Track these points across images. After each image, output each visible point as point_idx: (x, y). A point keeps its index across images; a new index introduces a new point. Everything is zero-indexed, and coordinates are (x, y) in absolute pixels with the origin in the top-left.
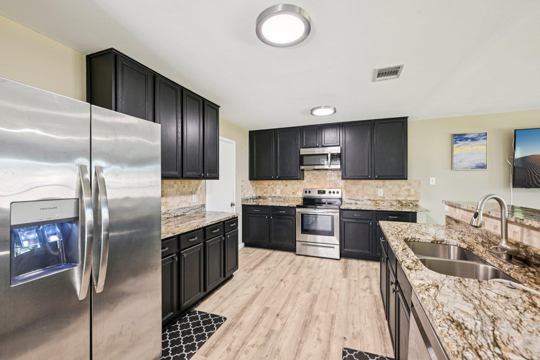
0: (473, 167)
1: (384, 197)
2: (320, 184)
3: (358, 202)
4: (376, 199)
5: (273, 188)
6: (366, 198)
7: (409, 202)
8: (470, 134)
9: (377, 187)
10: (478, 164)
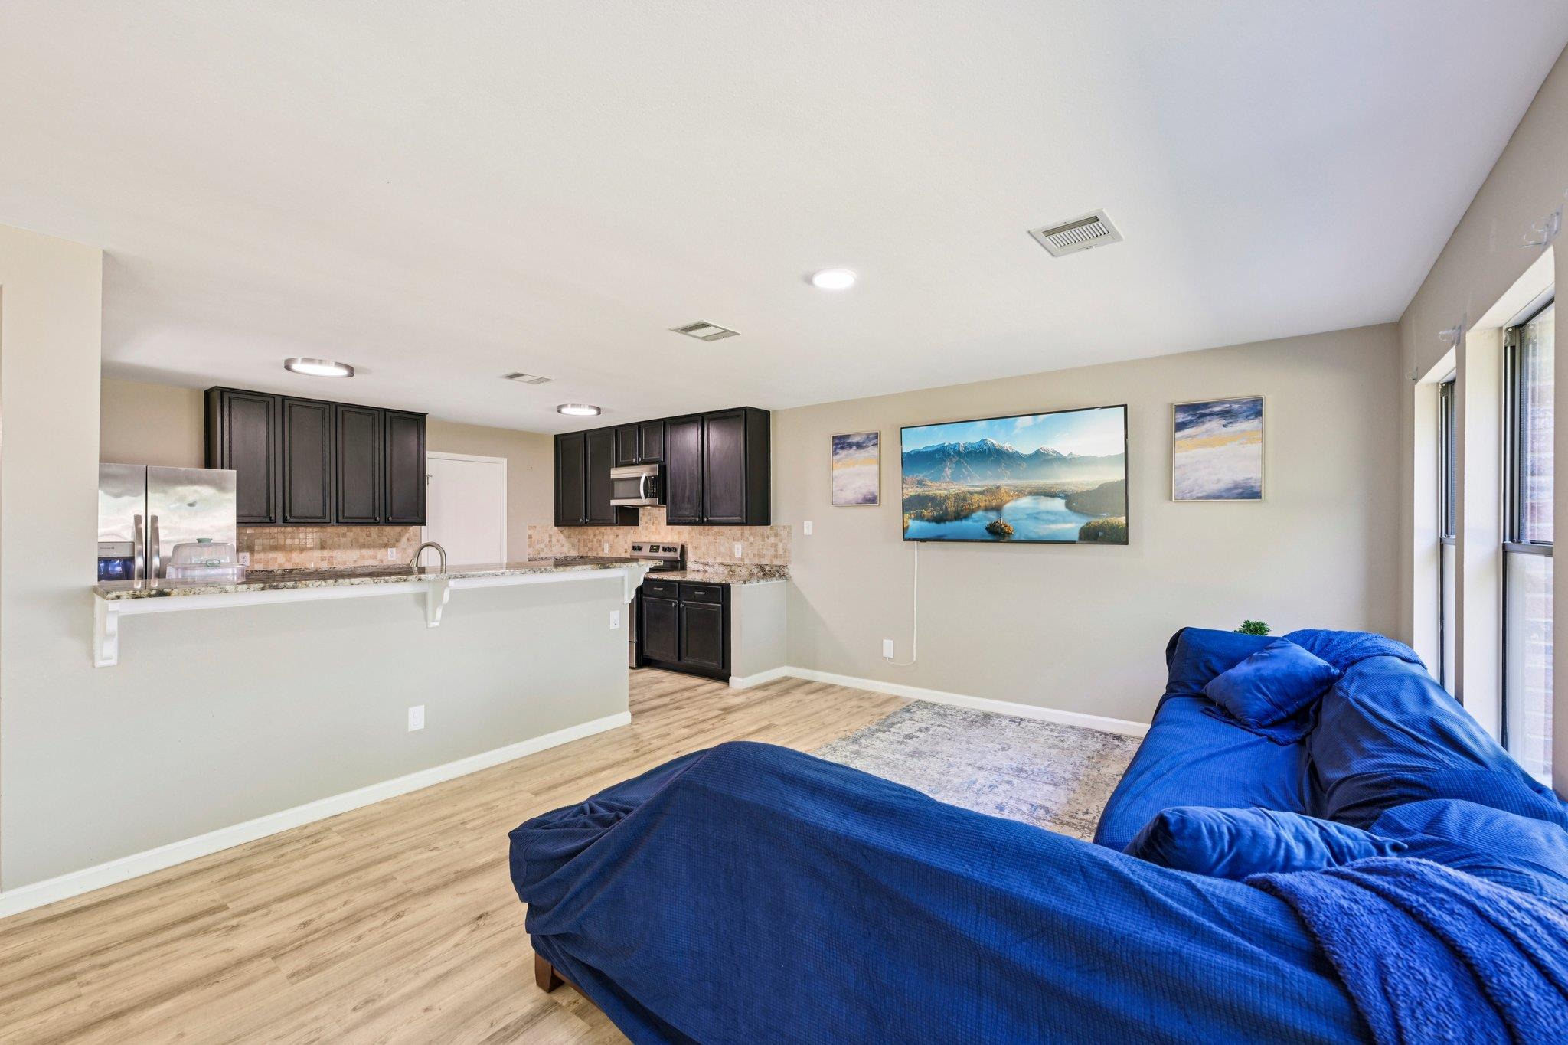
0: (859, 501)
1: (742, 559)
2: (659, 532)
3: (707, 568)
4: (730, 562)
5: (600, 541)
6: (719, 560)
7: (774, 569)
8: (854, 435)
9: (734, 540)
10: (865, 495)
